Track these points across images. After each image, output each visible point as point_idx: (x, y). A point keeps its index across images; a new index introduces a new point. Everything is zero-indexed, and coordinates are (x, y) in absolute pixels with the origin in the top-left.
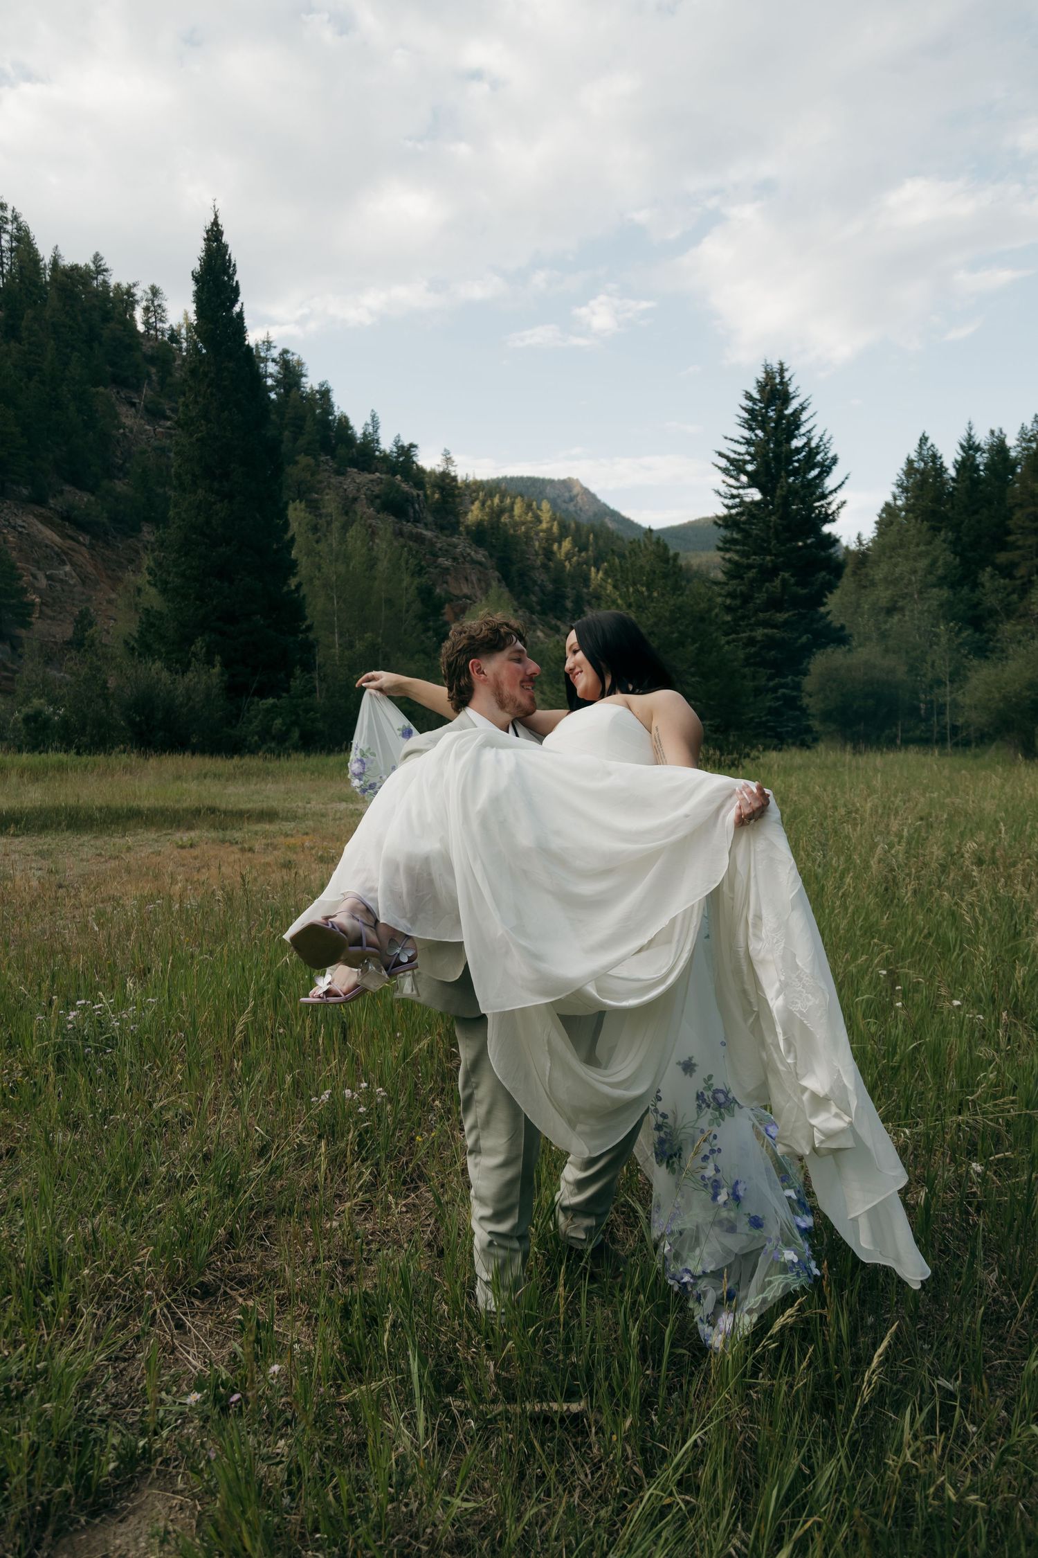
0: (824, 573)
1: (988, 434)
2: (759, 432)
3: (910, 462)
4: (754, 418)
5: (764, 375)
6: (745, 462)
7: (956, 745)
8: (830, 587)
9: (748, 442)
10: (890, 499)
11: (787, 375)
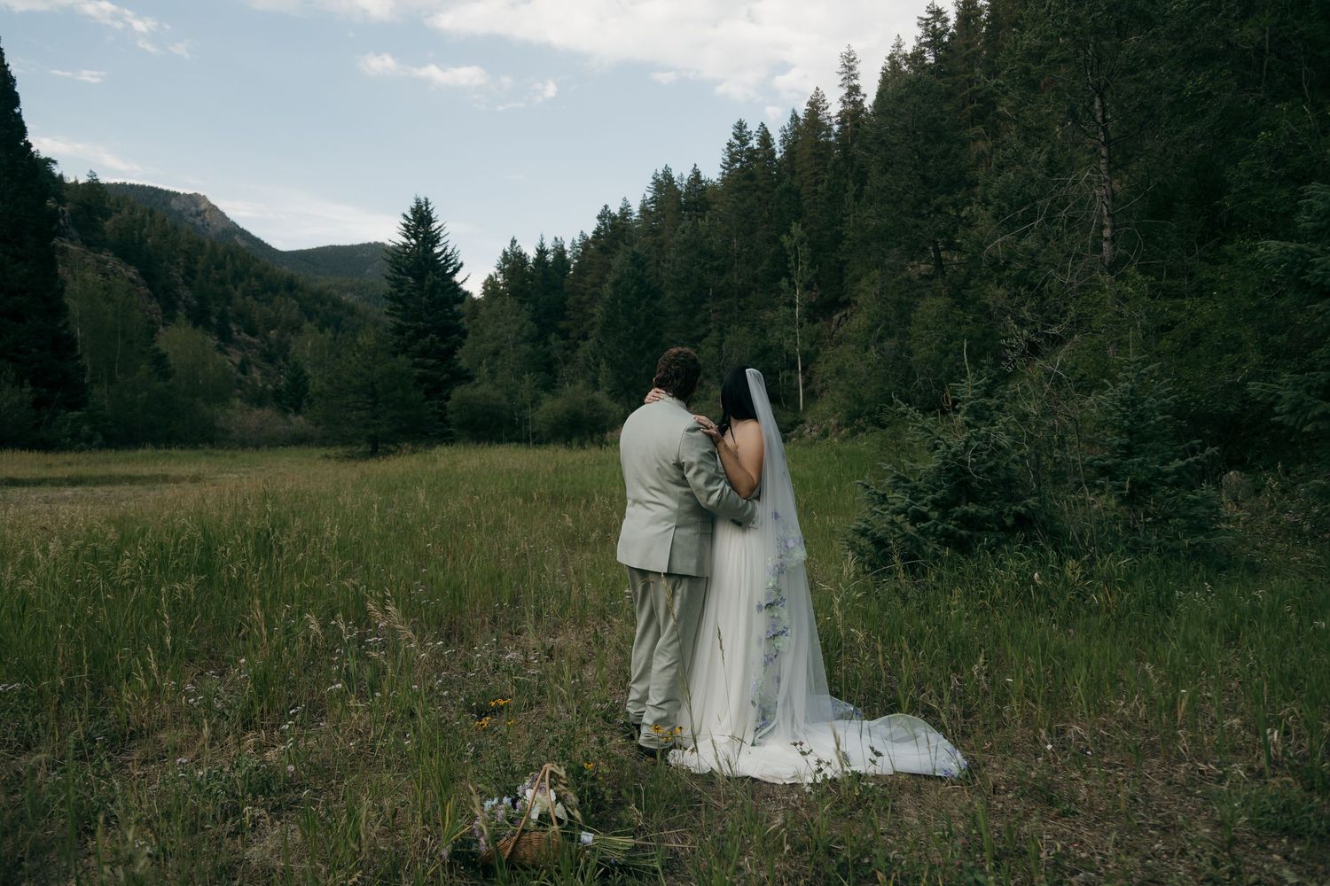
0: (455, 336)
1: (553, 241)
2: (413, 241)
3: (505, 253)
4: (408, 231)
5: (415, 204)
7: (535, 443)
8: (461, 344)
9: (405, 246)
10: (493, 274)
11: (430, 207)
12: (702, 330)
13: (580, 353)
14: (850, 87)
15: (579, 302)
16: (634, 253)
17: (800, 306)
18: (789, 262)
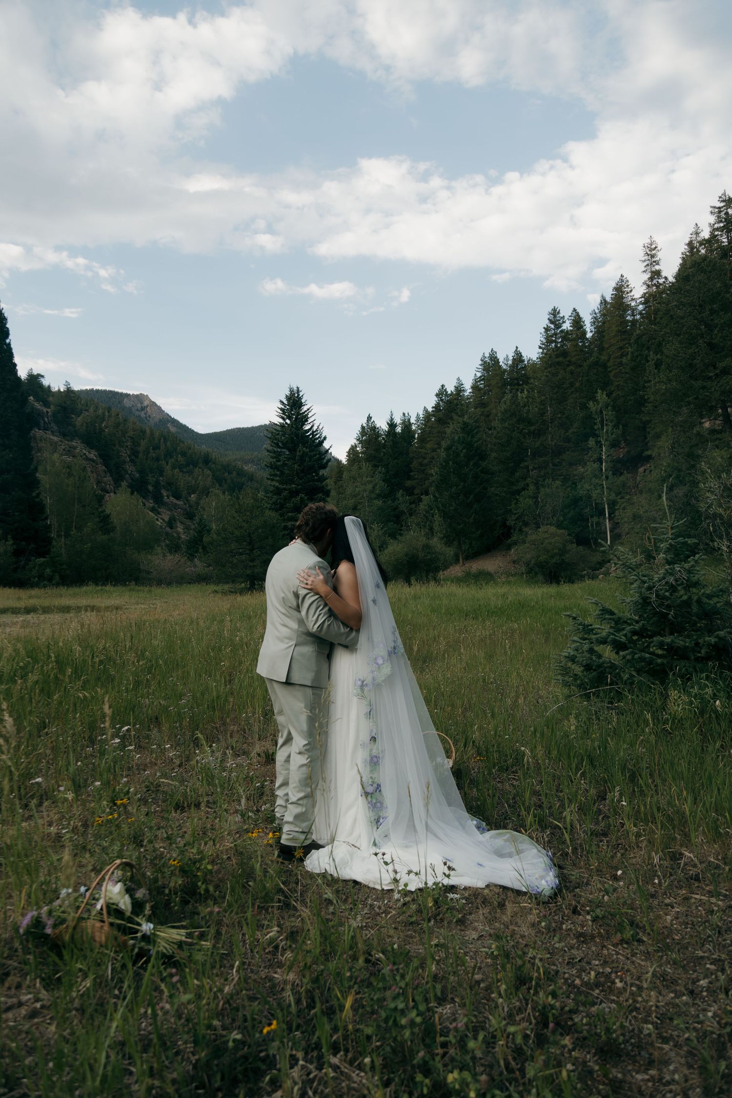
0: (320, 495)
1: (401, 416)
2: (288, 421)
3: (363, 427)
4: (284, 413)
5: (289, 392)
10: (354, 444)
11: (301, 394)
12: (521, 484)
13: (422, 506)
14: (652, 272)
15: (421, 464)
16: (465, 423)
17: (606, 462)
18: (595, 424)
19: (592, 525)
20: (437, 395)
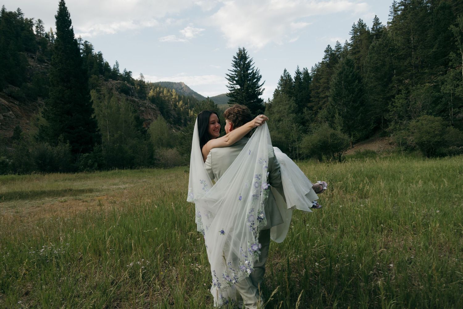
1: (303, 69)
3: (282, 77)
4: (236, 64)
5: (239, 51)
6: (235, 77)
7: (300, 159)
9: (235, 71)
10: (277, 88)
11: (246, 52)
13: (319, 116)
15: (318, 93)
18: (457, 41)
19: (451, 114)
20: (325, 51)
